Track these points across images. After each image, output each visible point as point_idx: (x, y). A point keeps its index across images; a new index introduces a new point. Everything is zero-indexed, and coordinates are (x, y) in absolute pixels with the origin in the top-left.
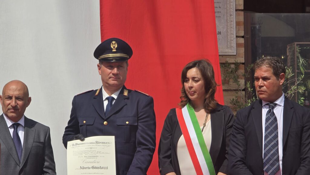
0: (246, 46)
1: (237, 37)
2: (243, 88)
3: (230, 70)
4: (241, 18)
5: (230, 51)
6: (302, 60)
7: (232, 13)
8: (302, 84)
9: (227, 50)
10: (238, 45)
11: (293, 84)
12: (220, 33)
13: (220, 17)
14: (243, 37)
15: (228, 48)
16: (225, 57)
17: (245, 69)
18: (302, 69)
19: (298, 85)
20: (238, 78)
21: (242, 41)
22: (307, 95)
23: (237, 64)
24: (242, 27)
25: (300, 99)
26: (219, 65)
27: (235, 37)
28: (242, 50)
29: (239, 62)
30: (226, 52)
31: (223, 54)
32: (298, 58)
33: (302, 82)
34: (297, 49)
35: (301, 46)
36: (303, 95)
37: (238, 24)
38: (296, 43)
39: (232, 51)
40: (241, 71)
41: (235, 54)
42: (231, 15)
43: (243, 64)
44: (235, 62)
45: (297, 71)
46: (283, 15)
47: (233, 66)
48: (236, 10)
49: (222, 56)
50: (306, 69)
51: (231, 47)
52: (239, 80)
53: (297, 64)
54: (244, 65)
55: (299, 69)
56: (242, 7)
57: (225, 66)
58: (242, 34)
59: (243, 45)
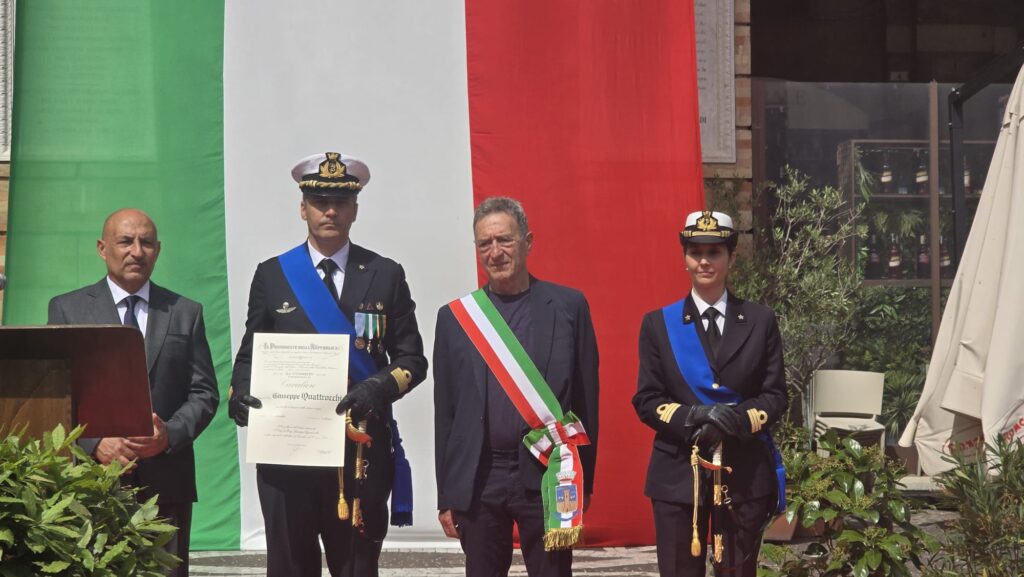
0: (755, 145)
1: (737, 127)
2: (749, 228)
3: (724, 192)
4: (747, 92)
5: (724, 155)
6: (866, 174)
7: (727, 82)
8: (865, 221)
9: (717, 154)
10: (740, 144)
11: (844, 220)
12: (704, 120)
13: (704, 88)
14: (749, 128)
15: (720, 149)
16: (713, 166)
17: (754, 191)
18: (864, 193)
19: (857, 222)
20: (739, 206)
21: (747, 135)
22: (874, 242)
23: (736, 181)
24: (748, 109)
25: (860, 251)
26: (703, 181)
27: (734, 128)
28: (748, 154)
29: (740, 176)
30: (716, 158)
31: (710, 161)
32: (857, 169)
33: (865, 217)
34: (855, 152)
35: (862, 146)
36: (867, 242)
37: (739, 102)
38: (854, 141)
39: (729, 156)
40: (745, 195)
41: (734, 161)
42: (726, 86)
43: (750, 180)
44: (732, 176)
45: (854, 196)
46: (828, 85)
47: (729, 185)
48: (736, 76)
49: (709, 164)
50: (874, 193)
51: (726, 147)
52: (740, 212)
53: (856, 181)
54: (750, 183)
55: (858, 191)
56: (747, 70)
57: (715, 185)
58: (748, 123)
59: (750, 145)
